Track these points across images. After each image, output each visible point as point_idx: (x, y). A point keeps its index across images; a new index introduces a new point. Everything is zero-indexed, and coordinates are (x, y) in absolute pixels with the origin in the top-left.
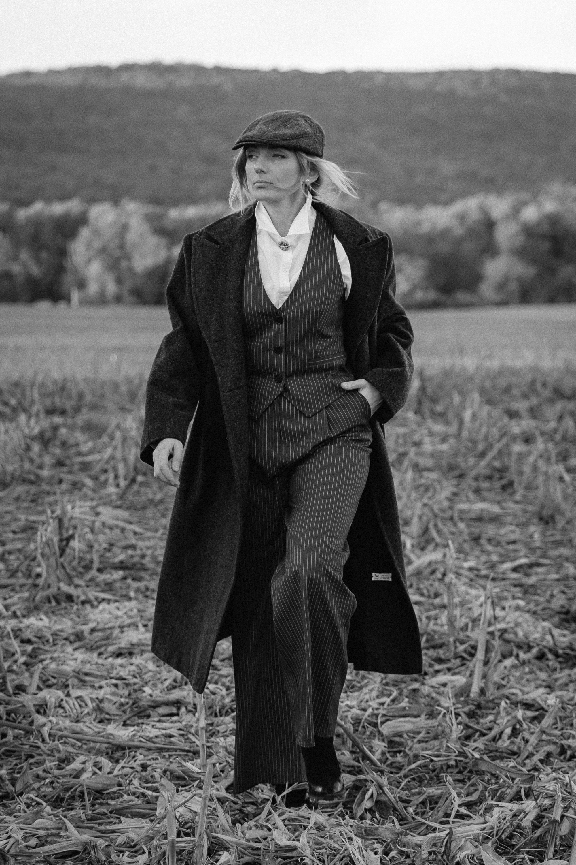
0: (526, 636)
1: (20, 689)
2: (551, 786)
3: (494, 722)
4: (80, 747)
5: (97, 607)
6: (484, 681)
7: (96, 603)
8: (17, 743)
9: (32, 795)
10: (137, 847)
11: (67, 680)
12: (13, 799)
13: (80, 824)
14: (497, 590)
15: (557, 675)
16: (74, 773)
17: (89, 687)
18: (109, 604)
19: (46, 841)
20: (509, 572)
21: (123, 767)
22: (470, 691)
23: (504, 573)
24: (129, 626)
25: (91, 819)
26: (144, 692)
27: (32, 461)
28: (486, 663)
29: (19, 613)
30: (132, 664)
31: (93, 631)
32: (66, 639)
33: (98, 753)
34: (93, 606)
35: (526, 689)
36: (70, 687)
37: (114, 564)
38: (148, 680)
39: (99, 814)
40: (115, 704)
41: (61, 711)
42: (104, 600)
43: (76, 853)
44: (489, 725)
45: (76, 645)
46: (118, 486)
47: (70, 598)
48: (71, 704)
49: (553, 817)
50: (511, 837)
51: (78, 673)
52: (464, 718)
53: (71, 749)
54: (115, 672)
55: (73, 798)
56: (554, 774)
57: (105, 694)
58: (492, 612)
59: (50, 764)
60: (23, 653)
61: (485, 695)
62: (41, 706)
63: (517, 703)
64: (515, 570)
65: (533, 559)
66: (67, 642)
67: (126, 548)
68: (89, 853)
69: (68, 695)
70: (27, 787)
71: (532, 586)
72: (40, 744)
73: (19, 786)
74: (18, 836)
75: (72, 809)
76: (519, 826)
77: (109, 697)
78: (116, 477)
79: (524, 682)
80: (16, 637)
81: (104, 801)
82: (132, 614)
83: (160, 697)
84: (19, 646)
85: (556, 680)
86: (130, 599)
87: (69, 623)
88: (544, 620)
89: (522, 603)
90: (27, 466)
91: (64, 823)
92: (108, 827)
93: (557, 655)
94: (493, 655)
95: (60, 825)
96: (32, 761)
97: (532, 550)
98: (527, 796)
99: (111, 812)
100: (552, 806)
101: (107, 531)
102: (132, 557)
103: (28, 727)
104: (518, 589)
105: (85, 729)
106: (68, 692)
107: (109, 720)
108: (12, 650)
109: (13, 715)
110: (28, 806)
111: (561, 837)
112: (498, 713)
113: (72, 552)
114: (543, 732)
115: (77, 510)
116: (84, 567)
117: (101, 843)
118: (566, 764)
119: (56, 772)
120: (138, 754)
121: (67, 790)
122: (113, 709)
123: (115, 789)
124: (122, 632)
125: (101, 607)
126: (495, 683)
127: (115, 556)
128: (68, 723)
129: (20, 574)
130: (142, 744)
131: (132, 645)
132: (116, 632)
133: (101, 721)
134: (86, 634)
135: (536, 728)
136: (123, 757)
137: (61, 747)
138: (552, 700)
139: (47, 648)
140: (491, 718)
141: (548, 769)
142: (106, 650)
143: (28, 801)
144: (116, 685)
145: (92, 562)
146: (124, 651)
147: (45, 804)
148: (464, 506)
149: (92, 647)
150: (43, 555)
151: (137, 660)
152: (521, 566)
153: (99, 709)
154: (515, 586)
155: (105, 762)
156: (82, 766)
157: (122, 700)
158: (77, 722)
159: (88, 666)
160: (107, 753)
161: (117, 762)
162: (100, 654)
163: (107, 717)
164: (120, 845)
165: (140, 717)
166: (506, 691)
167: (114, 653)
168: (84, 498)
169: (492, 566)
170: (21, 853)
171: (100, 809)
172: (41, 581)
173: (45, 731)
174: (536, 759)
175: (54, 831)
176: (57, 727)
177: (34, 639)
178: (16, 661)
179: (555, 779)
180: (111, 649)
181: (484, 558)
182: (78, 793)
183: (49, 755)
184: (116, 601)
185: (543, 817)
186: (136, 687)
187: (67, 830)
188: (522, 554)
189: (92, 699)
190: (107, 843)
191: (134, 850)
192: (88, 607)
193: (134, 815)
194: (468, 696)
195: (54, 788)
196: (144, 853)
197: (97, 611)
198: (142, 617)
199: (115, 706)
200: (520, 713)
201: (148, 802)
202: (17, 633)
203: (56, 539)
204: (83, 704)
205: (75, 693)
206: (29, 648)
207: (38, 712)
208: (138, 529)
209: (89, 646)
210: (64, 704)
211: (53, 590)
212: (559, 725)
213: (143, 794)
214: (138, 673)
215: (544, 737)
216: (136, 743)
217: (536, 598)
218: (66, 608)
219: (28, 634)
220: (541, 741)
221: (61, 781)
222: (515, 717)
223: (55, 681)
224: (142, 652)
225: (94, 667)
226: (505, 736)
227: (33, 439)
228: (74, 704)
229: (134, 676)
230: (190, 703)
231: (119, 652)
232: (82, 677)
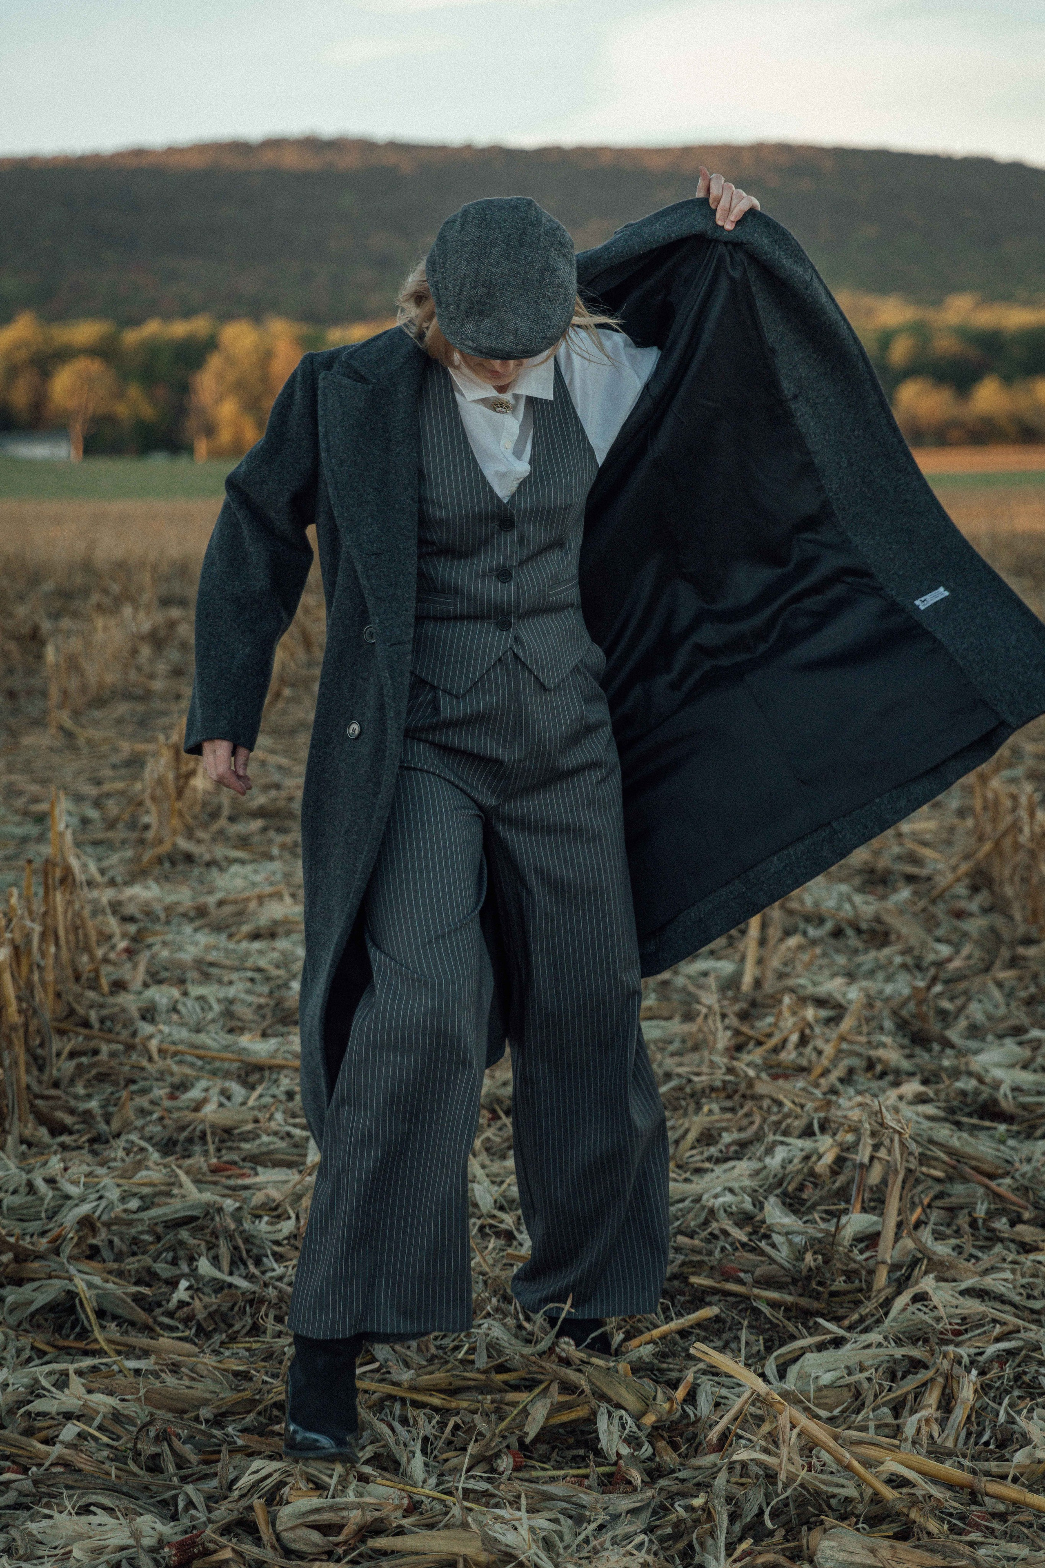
0: (816, 904)
1: (119, 986)
2: (855, 1115)
3: (775, 1025)
4: (202, 1068)
5: (227, 871)
6: (760, 967)
7: (225, 865)
8: (114, 1063)
9: (134, 1137)
10: (280, 1211)
11: (184, 973)
12: (107, 1142)
13: (200, 1177)
15: (860, 959)
16: (193, 1105)
17: (215, 983)
18: (243, 865)
19: (152, 1203)
21: (261, 1096)
22: (740, 983)
24: (271, 896)
25: (215, 1171)
27: (139, 669)
28: (763, 942)
29: (119, 879)
30: (274, 949)
31: (221, 903)
32: (184, 915)
33: (227, 1075)
34: (221, 870)
35: (817, 978)
36: (189, 983)
37: (250, 810)
39: (227, 1162)
40: (250, 1006)
41: (175, 1017)
42: (236, 860)
43: (193, 1219)
44: (769, 1030)
45: (197, 923)
47: (189, 858)
48: (189, 1007)
49: (858, 1158)
50: (801, 1188)
51: (200, 963)
52: (733, 1021)
53: (188, 1071)
54: (251, 960)
55: (190, 1140)
56: (859, 1099)
57: (237, 992)
59: (160, 1092)
60: (124, 935)
61: (762, 988)
62: (147, 1010)
63: (806, 998)
66: (185, 920)
67: (267, 788)
68: (212, 1219)
69: (185, 994)
70: (127, 1127)
72: (144, 1063)
73: (115, 1125)
74: (113, 1194)
75: (189, 1156)
76: (812, 1173)
77: (243, 996)
79: (815, 968)
80: (114, 913)
81: (235, 1145)
82: (275, 879)
84: (120, 925)
85: (859, 965)
86: (271, 858)
87: (189, 893)
88: (842, 881)
90: (133, 676)
91: (177, 1176)
92: (240, 1182)
93: (859, 931)
94: (772, 929)
95: (173, 1180)
96: (134, 1087)
98: (823, 1129)
99: (244, 1160)
100: (857, 1143)
102: (275, 800)
103: (130, 1041)
105: (209, 1042)
106: (186, 990)
107: (242, 1030)
108: (108, 931)
109: (108, 1023)
110: (128, 1151)
111: (871, 1188)
112: (780, 1013)
113: (193, 793)
114: (842, 1038)
116: (210, 815)
117: (230, 1204)
118: (875, 1084)
119: (167, 1103)
120: (282, 1076)
121: (182, 1128)
122: (246, 1013)
123: (250, 1127)
124: (261, 905)
125: (233, 870)
126: (775, 971)
127: (252, 799)
128: (184, 1034)
129: (120, 826)
130: (286, 1063)
131: (275, 923)
133: (231, 1031)
134: (212, 908)
135: (834, 1035)
136: (261, 1081)
137: (175, 1068)
138: (854, 994)
139: (157, 927)
140: (770, 1019)
141: (851, 1091)
142: (239, 930)
143: (127, 1145)
144: (252, 980)
145: (219, 807)
146: (264, 931)
147: (151, 1149)
149: (219, 926)
150: (153, 798)
151: (282, 944)
153: (228, 1014)
155: (236, 1089)
156: (203, 1095)
157: (261, 1000)
158: (198, 1031)
159: (214, 953)
160: (239, 1076)
161: (253, 1088)
162: (230, 936)
163: (240, 1024)
164: (256, 1208)
165: (285, 1024)
166: (791, 982)
167: (249, 934)
170: (117, 1221)
171: (227, 1156)
172: (150, 835)
173: (153, 1045)
174: (833, 1077)
175: (163, 1188)
176: (169, 1039)
177: (139, 915)
178: (113, 947)
179: (860, 1105)
180: (246, 928)
182: (197, 1133)
183: (157, 1080)
184: (253, 861)
185: (845, 1159)
186: (280, 982)
187: (181, 1186)
190: (237, 1205)
191: (275, 1213)
192: (214, 870)
193: (277, 1164)
194: (738, 988)
195: (164, 1127)
196: (289, 1218)
197: (227, 875)
198: (288, 883)
199: (250, 1009)
200: (810, 1013)
201: (296, 1146)
202: (115, 907)
203: (171, 776)
204: (206, 1007)
205: (196, 991)
206: (132, 929)
207: (143, 1018)
208: (284, 761)
209: (215, 926)
210: (180, 1007)
211: (166, 848)
212: (865, 1029)
213: (288, 1134)
214: (282, 962)
215: (844, 1046)
216: (279, 1061)
218: (183, 872)
219: (131, 909)
220: (840, 1051)
221: (175, 1115)
222: (804, 1019)
223: (166, 974)
224: (288, 934)
225: (223, 954)
226: (790, 1046)
227: (142, 638)
228: (193, 1007)
229: (278, 967)
231: (256, 932)
232: (205, 968)
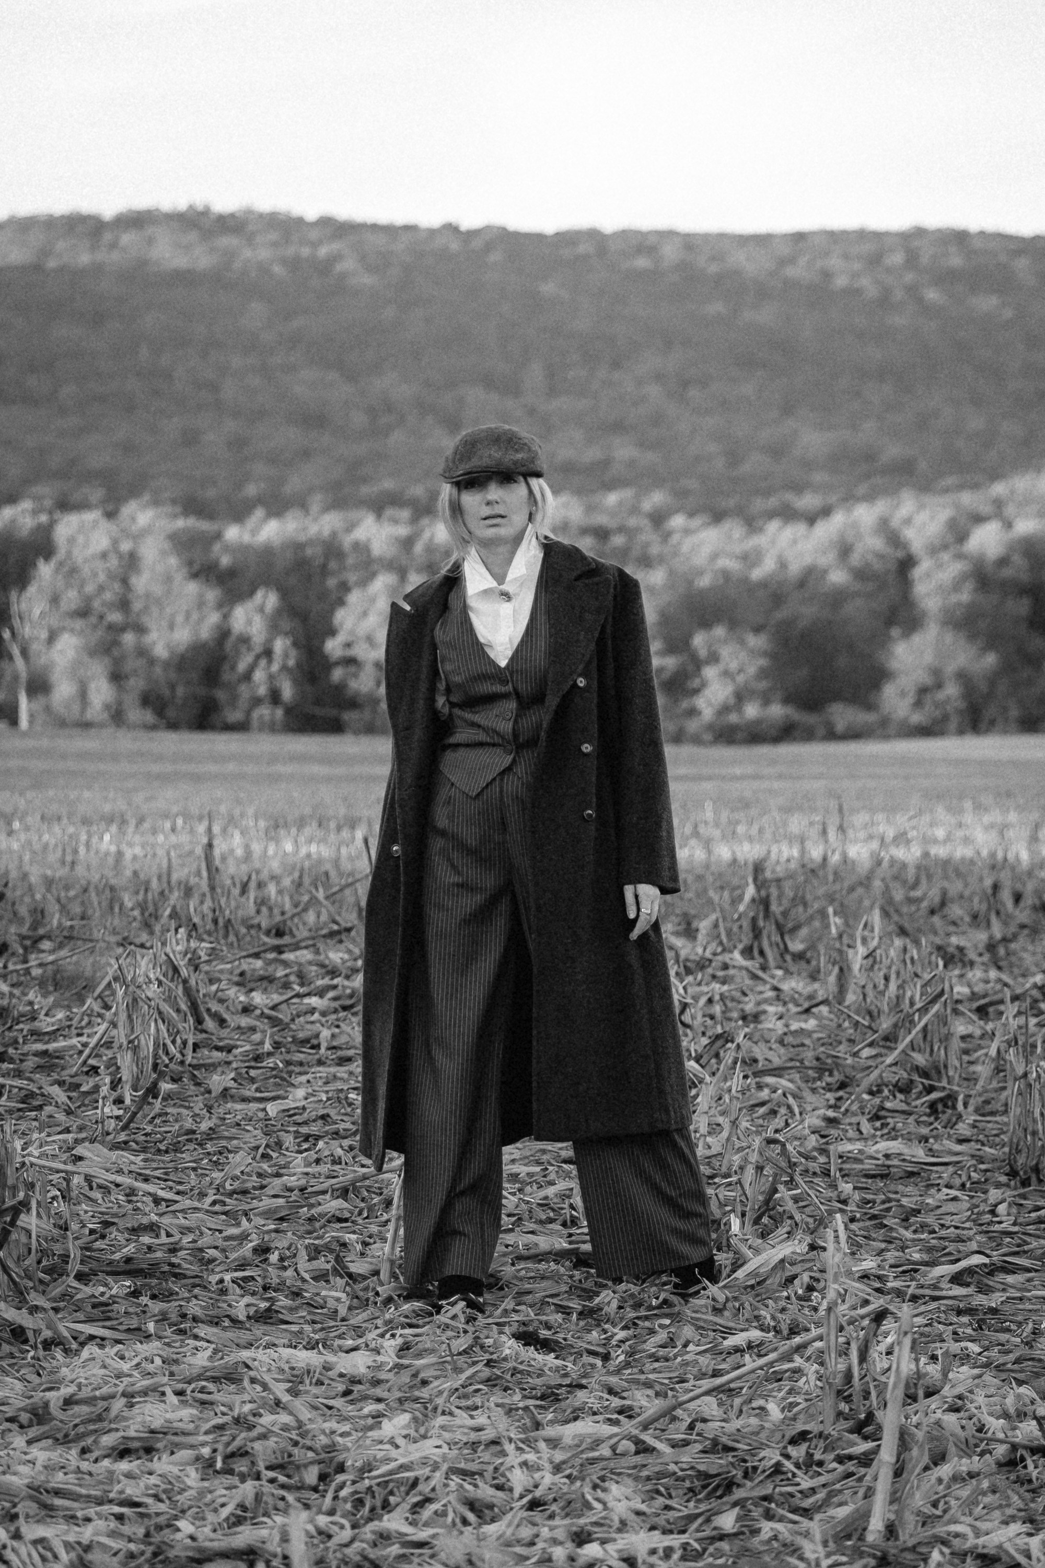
5: (77, 1353)
6: (895, 1507)
7: (74, 1346)
11: (15, 1506)
14: (919, 1320)
17: (61, 1520)
18: (102, 1347)
20: (944, 1285)
22: (865, 1529)
23: (935, 1287)
24: (145, 1393)
26: (178, 1530)
28: (898, 1473)
30: (150, 1474)
31: (68, 1402)
32: (11, 1420)
34: (66, 1351)
35: (983, 1526)
36: (22, 1519)
37: (111, 1263)
38: (186, 1507)
40: (115, 1554)
42: (92, 1337)
45: (33, 1432)
46: (119, 1101)
47: (19, 1335)
48: (23, 1554)
51: (37, 1489)
54: (117, 1488)
57: (97, 1534)
58: (913, 1366)
61: (897, 1539)
63: (965, 1555)
64: (957, 1279)
65: (996, 1256)
66: (14, 1426)
67: (135, 1231)
69: (17, 1536)
71: (994, 1311)
77: (103, 1539)
78: (115, 1084)
79: (978, 1510)
82: (150, 1368)
83: (212, 1540)
86: (146, 1337)
87: (18, 1385)
88: (1020, 1383)
89: (974, 1348)
94: (915, 1452)
97: (995, 1239)
101: (97, 1195)
102: (150, 1249)
104: (965, 1319)
106: (18, 1529)
113: (24, 1239)
115: (34, 1150)
116: (49, 1271)
124: (131, 1406)
125: (85, 1353)
126: (919, 1513)
127: (115, 1247)
131: (152, 1432)
132: (118, 1405)
134: (55, 1409)
138: (1036, 1546)
142: (95, 1442)
144: (120, 1518)
145: (65, 1258)
146: (135, 1445)
148: (852, 1147)
149: (66, 1436)
151: (164, 1464)
152: (970, 1271)
154: (959, 1312)
157: (132, 1546)
159: (60, 1475)
162: (84, 1451)
166: (941, 1530)
167: (113, 1449)
168: (48, 1125)
169: (911, 1271)
180: (108, 1440)
181: (892, 1256)
184: (118, 1342)
186: (161, 1520)
188: (974, 1246)
189: (68, 1546)
192: (58, 1353)
194: (861, 1538)
197: (77, 1361)
198: (172, 1374)
199: (115, 1559)
204: (49, 1555)
205: (33, 1531)
209: (60, 1436)
210: (8, 1553)
214: (165, 1491)
217: (1003, 1337)
218: (11, 1355)
225: (71, 1477)
228: (29, 1555)
229: (157, 1498)
230: (275, 1556)
231: (122, 1447)
232: (45, 1498)
